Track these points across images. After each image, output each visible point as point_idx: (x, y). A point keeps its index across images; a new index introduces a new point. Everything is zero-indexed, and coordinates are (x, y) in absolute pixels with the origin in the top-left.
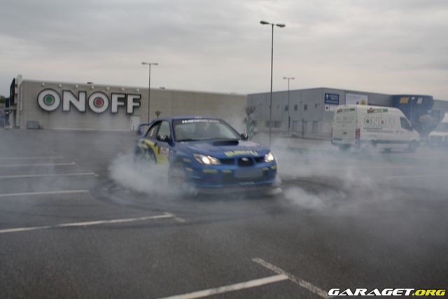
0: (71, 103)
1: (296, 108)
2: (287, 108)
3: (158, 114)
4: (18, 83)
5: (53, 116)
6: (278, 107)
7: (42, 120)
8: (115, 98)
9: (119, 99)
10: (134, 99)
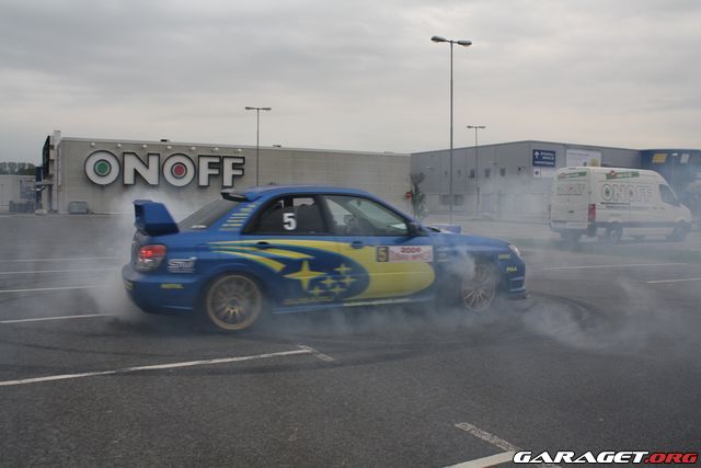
0: (136, 173)
1: (487, 174)
2: (473, 174)
4: (55, 143)
5: (108, 192)
6: (459, 172)
7: (92, 200)
8: (204, 163)
9: (211, 166)
10: (234, 164)
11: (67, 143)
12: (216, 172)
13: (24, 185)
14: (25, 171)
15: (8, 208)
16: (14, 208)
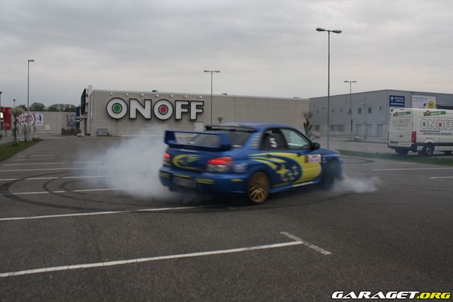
0: (137, 111)
1: (360, 111)
2: (350, 112)
3: (220, 120)
4: (89, 93)
5: (120, 124)
6: (341, 110)
7: (111, 128)
8: (179, 105)
9: (183, 106)
10: (197, 106)
11: (97, 94)
12: (186, 110)
13: (70, 118)
14: (69, 109)
15: (61, 132)
16: (64, 132)
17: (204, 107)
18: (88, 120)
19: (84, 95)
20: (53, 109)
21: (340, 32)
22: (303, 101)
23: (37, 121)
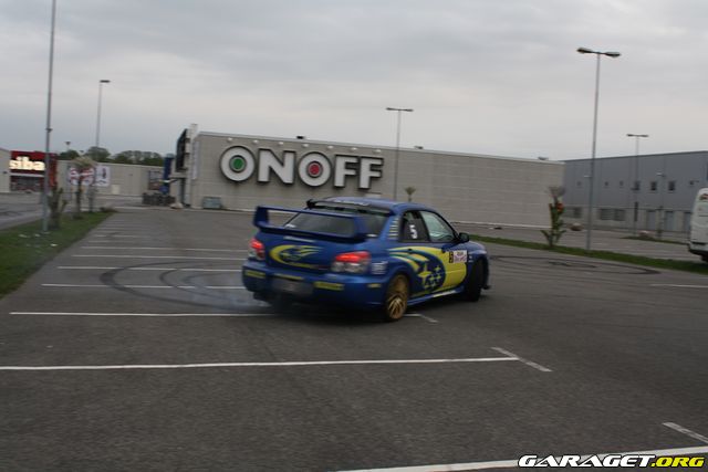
0: (271, 171)
1: (654, 187)
2: (637, 188)
3: (410, 191)
4: (192, 136)
5: (243, 190)
6: (621, 183)
7: (226, 196)
8: (341, 163)
9: (348, 166)
10: (372, 165)
11: (205, 138)
12: (352, 173)
13: (153, 176)
14: (150, 160)
15: (140, 199)
16: (147, 200)
17: (383, 168)
18: (188, 181)
19: (183, 140)
20: (123, 159)
21: (617, 55)
22: (554, 166)
23: (99, 178)
